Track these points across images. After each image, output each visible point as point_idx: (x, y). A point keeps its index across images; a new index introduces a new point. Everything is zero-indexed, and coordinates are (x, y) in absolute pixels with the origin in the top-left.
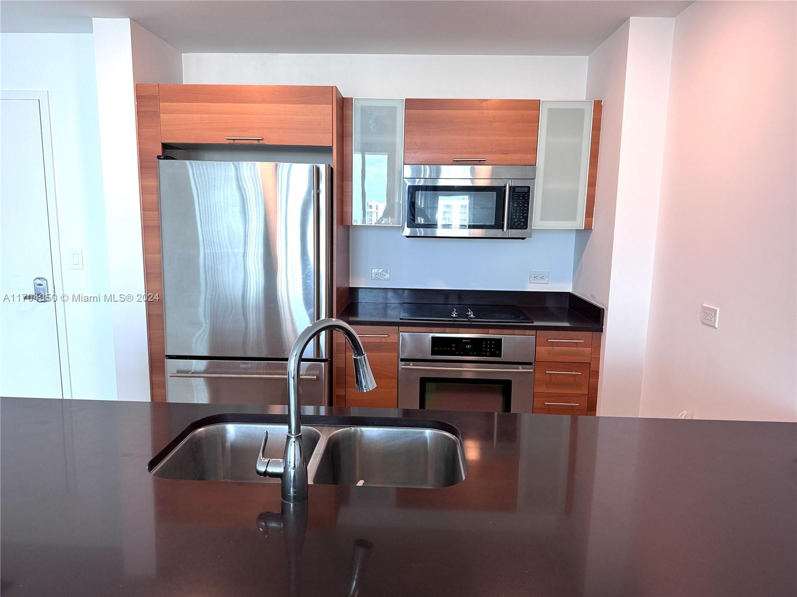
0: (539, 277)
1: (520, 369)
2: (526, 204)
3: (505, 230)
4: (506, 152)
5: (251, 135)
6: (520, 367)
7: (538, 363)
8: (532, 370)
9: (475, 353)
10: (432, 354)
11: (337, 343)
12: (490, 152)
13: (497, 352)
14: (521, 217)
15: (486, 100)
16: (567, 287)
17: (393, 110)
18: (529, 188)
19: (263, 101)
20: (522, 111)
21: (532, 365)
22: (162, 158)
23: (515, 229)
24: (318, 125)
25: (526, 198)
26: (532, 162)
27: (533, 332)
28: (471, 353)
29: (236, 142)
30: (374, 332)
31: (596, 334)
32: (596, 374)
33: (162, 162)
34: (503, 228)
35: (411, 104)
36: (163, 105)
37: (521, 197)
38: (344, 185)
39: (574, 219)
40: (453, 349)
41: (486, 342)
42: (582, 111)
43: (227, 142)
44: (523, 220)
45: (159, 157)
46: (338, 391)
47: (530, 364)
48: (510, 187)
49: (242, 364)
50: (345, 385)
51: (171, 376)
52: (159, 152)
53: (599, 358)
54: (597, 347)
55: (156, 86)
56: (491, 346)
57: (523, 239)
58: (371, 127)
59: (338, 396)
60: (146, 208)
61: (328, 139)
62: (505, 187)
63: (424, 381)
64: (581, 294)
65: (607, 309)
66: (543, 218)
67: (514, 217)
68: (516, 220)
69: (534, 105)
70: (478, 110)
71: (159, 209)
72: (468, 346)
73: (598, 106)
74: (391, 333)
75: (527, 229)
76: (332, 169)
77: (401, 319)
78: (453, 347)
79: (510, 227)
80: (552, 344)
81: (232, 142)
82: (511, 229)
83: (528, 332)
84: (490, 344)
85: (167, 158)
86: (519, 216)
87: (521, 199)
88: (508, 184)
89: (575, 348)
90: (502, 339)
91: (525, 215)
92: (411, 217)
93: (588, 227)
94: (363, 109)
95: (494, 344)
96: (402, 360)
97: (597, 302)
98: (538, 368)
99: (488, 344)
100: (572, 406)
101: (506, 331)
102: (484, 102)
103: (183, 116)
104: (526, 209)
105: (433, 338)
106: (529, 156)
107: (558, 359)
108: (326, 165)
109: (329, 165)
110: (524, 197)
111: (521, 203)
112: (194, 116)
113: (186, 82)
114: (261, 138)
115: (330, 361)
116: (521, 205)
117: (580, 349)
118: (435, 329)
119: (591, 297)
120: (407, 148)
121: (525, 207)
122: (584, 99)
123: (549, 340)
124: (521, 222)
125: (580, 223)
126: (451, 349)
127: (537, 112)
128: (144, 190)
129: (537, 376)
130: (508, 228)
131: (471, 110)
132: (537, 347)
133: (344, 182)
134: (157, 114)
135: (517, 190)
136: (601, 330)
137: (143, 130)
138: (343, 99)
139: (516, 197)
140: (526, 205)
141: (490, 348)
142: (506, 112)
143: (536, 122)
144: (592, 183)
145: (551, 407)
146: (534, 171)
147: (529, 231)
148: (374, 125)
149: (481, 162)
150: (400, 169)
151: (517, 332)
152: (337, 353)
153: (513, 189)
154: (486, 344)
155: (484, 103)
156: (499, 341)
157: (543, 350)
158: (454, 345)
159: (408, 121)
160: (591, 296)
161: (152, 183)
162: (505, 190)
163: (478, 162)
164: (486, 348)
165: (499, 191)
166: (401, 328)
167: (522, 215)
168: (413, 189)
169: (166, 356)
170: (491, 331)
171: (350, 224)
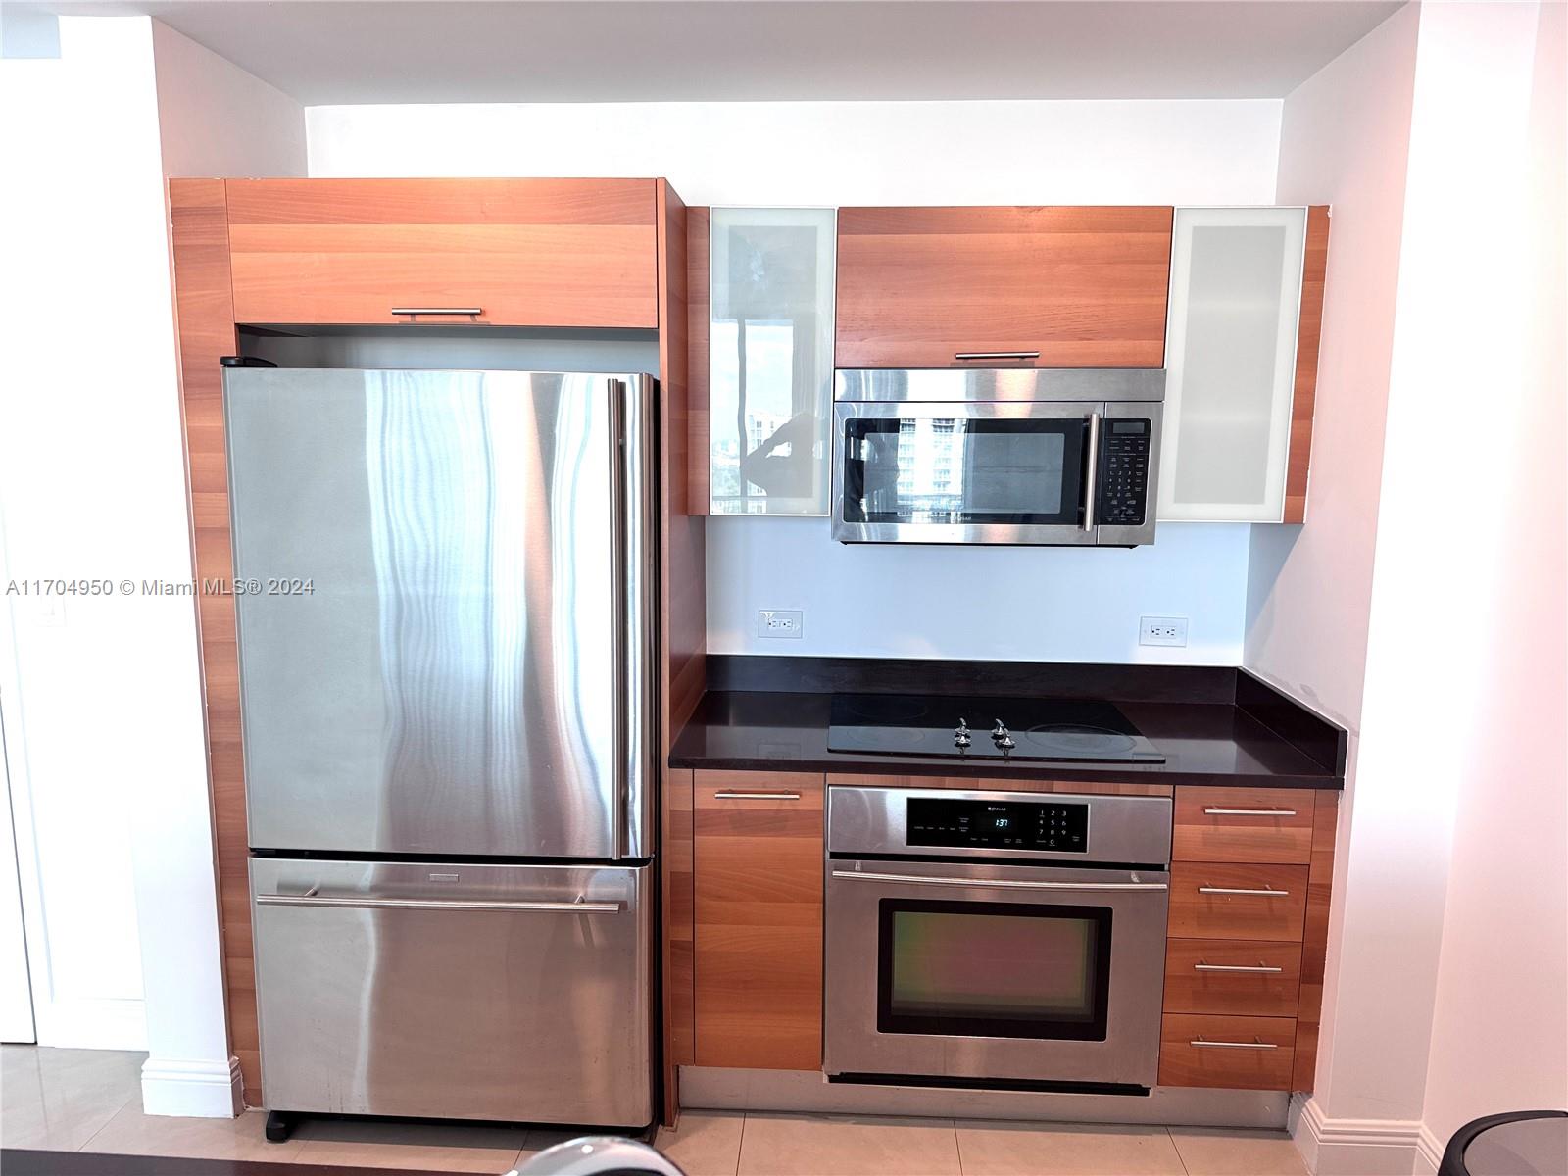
0: (1163, 632)
1: (1135, 883)
2: (1140, 462)
3: (1088, 529)
4: (1087, 335)
5: (455, 300)
6: (1134, 875)
7: (1180, 865)
8: (1165, 886)
9: (1019, 841)
10: (910, 842)
11: (671, 811)
12: (1050, 336)
13: (1076, 839)
14: (1128, 495)
15: (1039, 208)
16: (1229, 655)
17: (810, 234)
18: (1147, 422)
19: (486, 218)
20: (1128, 235)
21: (1163, 870)
22: (233, 362)
23: (1111, 524)
24: (622, 276)
25: (1140, 448)
26: (1154, 360)
27: (1167, 789)
28: (1007, 841)
29: (419, 319)
30: (764, 785)
31: (1324, 794)
32: (1323, 892)
33: (234, 373)
34: (1081, 522)
35: (851, 219)
36: (236, 230)
37: (1127, 445)
38: (690, 418)
39: (1258, 498)
40: (964, 830)
41: (1048, 814)
42: (1279, 232)
43: (397, 320)
44: (1134, 502)
45: (225, 361)
46: (675, 932)
47: (1160, 868)
48: (1100, 421)
49: (438, 873)
50: (692, 916)
51: (259, 903)
52: (230, 346)
53: (1333, 852)
54: (1326, 825)
55: (218, 182)
56: (1058, 823)
57: (1131, 547)
58: (756, 278)
59: (674, 944)
60: (198, 486)
61: (647, 309)
62: (1088, 420)
63: (889, 908)
64: (1271, 677)
65: (1358, 735)
66: (1181, 497)
67: (1110, 494)
68: (1115, 502)
69: (1160, 220)
70: (1019, 232)
71: (225, 488)
72: (1001, 823)
73: (1319, 220)
74: (805, 788)
75: (1141, 522)
76: (657, 384)
77: (830, 751)
78: (964, 825)
79: (1099, 519)
80: (1216, 820)
81: (407, 319)
82: (1101, 524)
83: (1152, 788)
84: (1059, 818)
85: (246, 361)
86: (1123, 494)
87: (1126, 451)
88: (1094, 417)
89: (1274, 829)
90: (1087, 806)
91: (1137, 489)
92: (854, 496)
93: (1294, 517)
94: (735, 236)
95: (1066, 819)
96: (834, 855)
97: (1321, 707)
98: (1178, 879)
99: (1053, 818)
100: (1264, 974)
101: (1096, 786)
102: (1033, 213)
103: (288, 257)
104: (1139, 474)
105: (911, 802)
106: (1148, 345)
107: (1228, 855)
108: (641, 375)
109: (649, 376)
110: (1134, 446)
111: (1127, 459)
112: (315, 256)
113: (313, 173)
114: (479, 311)
115: (653, 861)
116: (1126, 466)
117: (1283, 829)
118: (915, 779)
119: (1302, 692)
120: (843, 327)
121: (1139, 470)
122: (1270, 200)
123: (1207, 811)
124: (1129, 506)
125: (1272, 507)
126: (958, 831)
127: (1164, 237)
128: (194, 441)
129: (1176, 898)
130: (1095, 522)
131: (1001, 232)
132: (1175, 826)
133: (690, 412)
134: (220, 254)
135: (1117, 429)
136: (1339, 785)
137: (188, 294)
138: (686, 209)
139: (1115, 445)
140: (1140, 466)
141: (1058, 828)
142: (1089, 239)
143: (1164, 262)
144: (1303, 411)
145: (1209, 975)
146: (1162, 381)
147: (1148, 529)
148: (763, 273)
149: (1026, 359)
150: (828, 378)
151: (1124, 787)
152: (671, 838)
153: (1107, 425)
154: (1048, 818)
155: (1033, 216)
156: (1080, 811)
157: (1191, 836)
158: (964, 820)
159: (844, 262)
160: (1303, 687)
161: (210, 422)
162: (1087, 431)
163: (1018, 360)
164: (1047, 827)
165: (1074, 432)
166: (831, 777)
167: (1129, 491)
168: (858, 428)
169: (252, 849)
170: (1058, 785)
171: (706, 514)
